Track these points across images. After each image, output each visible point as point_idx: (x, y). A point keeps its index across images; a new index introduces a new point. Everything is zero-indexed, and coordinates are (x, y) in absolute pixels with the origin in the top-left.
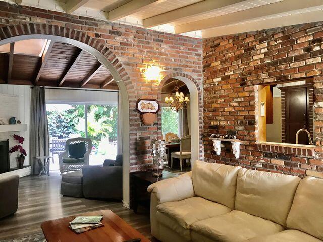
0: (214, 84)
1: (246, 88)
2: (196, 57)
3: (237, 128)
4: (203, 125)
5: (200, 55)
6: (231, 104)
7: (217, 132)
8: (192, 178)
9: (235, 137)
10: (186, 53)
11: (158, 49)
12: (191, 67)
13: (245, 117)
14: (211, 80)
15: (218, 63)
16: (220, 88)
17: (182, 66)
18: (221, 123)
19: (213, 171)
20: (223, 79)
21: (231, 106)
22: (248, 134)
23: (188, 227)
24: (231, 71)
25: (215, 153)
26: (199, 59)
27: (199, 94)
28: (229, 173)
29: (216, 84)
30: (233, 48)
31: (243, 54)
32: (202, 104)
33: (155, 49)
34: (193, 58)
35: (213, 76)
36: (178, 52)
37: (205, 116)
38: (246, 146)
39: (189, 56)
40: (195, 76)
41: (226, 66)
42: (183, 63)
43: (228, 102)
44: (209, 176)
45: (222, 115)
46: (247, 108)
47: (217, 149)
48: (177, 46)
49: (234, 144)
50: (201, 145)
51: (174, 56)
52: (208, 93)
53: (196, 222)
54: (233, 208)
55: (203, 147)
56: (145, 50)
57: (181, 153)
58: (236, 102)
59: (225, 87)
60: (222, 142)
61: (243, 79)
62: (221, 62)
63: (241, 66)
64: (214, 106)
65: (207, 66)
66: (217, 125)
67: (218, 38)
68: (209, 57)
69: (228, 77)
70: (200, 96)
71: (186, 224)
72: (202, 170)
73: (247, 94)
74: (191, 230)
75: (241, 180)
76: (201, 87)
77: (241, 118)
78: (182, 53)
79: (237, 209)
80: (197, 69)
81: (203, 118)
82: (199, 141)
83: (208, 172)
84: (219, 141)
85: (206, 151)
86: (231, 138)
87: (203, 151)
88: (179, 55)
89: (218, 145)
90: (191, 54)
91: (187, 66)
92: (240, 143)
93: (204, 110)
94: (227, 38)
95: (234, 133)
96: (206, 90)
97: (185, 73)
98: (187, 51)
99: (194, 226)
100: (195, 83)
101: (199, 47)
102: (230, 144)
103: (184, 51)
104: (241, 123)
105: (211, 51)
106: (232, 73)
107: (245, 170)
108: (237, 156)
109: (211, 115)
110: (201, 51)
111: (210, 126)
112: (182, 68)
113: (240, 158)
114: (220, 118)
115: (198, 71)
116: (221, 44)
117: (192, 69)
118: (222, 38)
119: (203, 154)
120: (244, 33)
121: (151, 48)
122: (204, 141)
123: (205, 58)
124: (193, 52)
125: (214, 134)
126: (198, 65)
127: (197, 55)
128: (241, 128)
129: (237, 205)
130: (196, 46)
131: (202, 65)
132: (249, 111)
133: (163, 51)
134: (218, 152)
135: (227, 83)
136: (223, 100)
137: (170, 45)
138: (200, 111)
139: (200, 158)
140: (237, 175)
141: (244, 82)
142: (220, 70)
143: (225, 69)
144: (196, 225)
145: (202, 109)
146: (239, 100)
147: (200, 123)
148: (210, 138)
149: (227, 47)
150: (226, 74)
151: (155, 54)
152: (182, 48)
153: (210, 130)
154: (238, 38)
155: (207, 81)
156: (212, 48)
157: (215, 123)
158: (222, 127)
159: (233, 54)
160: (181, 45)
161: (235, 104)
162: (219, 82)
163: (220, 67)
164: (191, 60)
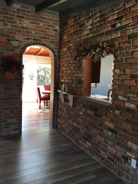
2: (54, 32)
3: (72, 85)
5: (57, 31)
6: (70, 67)
10: (45, 28)
11: (20, 23)
12: (49, 39)
15: (66, 37)
17: (42, 38)
18: (65, 81)
21: (70, 69)
24: (72, 43)
25: (61, 101)
26: (56, 34)
30: (74, 25)
31: (79, 30)
33: (18, 23)
34: (51, 32)
35: (64, 47)
36: (38, 27)
38: (76, 98)
39: (47, 30)
41: (70, 39)
42: (42, 36)
48: (37, 22)
49: (69, 96)
51: (34, 30)
52: (61, 59)
56: (9, 24)
58: (73, 67)
63: (77, 39)
64: (63, 68)
65: (61, 39)
69: (70, 47)
76: (57, 54)
77: (75, 78)
78: (42, 28)
80: (55, 41)
88: (39, 29)
90: (50, 29)
91: (45, 38)
92: (73, 96)
94: (71, 17)
97: (44, 43)
98: (47, 27)
100: (52, 51)
101: (56, 24)
103: (43, 27)
105: (63, 28)
109: (61, 75)
110: (57, 28)
111: (60, 83)
115: (55, 43)
116: (68, 22)
117: (50, 40)
121: (14, 23)
123: (60, 33)
126: (55, 38)
127: (54, 30)
130: (54, 24)
131: (58, 38)
132: (79, 74)
133: (24, 25)
135: (70, 52)
136: (67, 64)
137: (32, 21)
143: (69, 42)
145: (58, 70)
149: (71, 24)
150: (69, 45)
151: (17, 27)
152: (41, 24)
155: (61, 50)
156: (64, 25)
159: (74, 29)
160: (41, 22)
162: (66, 51)
163: (67, 40)
164: (49, 33)
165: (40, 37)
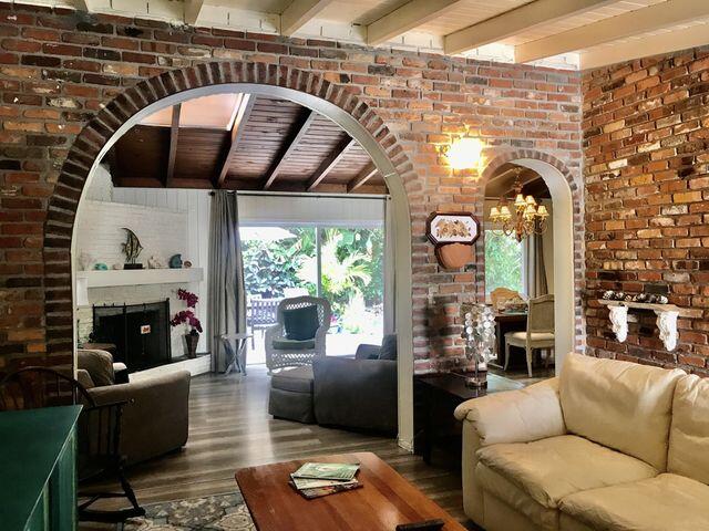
0: (612, 176)
1: (693, 181)
2: (566, 114)
3: (669, 277)
4: (583, 270)
5: (575, 109)
6: (654, 220)
7: (619, 288)
8: (558, 393)
9: (664, 299)
10: (541, 105)
11: (475, 100)
12: (554, 137)
13: (691, 252)
14: (602, 167)
15: (620, 124)
16: (627, 184)
17: (533, 135)
18: (628, 265)
19: (610, 378)
20: (632, 162)
21: (654, 226)
22: (700, 291)
23: (552, 504)
24: (653, 142)
25: (613, 336)
26: (572, 119)
27: (574, 198)
28: (653, 383)
29: (616, 173)
30: (659, 88)
31: (687, 100)
32: (582, 223)
33: (470, 99)
34: (559, 115)
35: (608, 156)
36: (524, 105)
37: (588, 250)
38: (694, 321)
39: (548, 112)
40: (565, 157)
41: (641, 132)
42: (535, 129)
43: (646, 216)
44: (601, 389)
45: (631, 248)
46: (697, 231)
47: (619, 327)
48: (520, 90)
49: (663, 316)
50: (579, 317)
51: (514, 114)
52: (597, 196)
53: (572, 493)
54: (664, 468)
55: (584, 323)
56: (448, 104)
57: (529, 335)
58: (668, 216)
59: (638, 180)
60: (631, 311)
61: (686, 161)
62: (628, 123)
63: (682, 128)
64: (610, 226)
65: (592, 134)
66: (619, 270)
67: (620, 67)
68: (597, 111)
69: (647, 156)
70: (578, 204)
71: (548, 498)
72: (582, 375)
73: (696, 197)
74: (559, 510)
75: (685, 403)
76: (580, 182)
77: (681, 254)
78: (533, 105)
79: (675, 472)
80: (570, 141)
81: (583, 255)
82: (573, 308)
83: (598, 379)
84: (625, 309)
85: (590, 330)
86: (654, 302)
87: (584, 331)
88: (524, 110)
89: (620, 318)
90: (554, 107)
91: (544, 135)
92: (677, 314)
93: (588, 237)
94: (644, 64)
95: (664, 290)
96: (591, 188)
97: (541, 151)
98: (545, 101)
99: (567, 504)
100: (565, 173)
101: (573, 90)
102: (652, 315)
103: (538, 102)
104: (682, 265)
105: (604, 99)
106: (657, 146)
107: (695, 378)
108: (671, 343)
109: (603, 246)
110: (577, 100)
111: (600, 274)
112: (533, 139)
113: (679, 350)
114: (626, 255)
115: (570, 147)
116: (629, 81)
117: (556, 141)
118: (631, 65)
119: (583, 337)
120: (689, 50)
121: (461, 99)
122: (586, 308)
123: (587, 115)
124: (559, 103)
125: (610, 293)
126: (570, 132)
127: (568, 109)
128: (679, 278)
129: (674, 461)
130: (566, 89)
131: (581, 132)
132: (701, 237)
133: (488, 103)
134: (622, 335)
135: (645, 171)
136: (633, 212)
137: (505, 90)
138: (577, 238)
139: (578, 348)
140: (674, 390)
141: (687, 167)
142: (626, 141)
143: (639, 139)
144: (571, 502)
145: (582, 234)
146: (675, 211)
147: (578, 265)
148: (601, 302)
149: (644, 86)
150: (641, 150)
151: (469, 110)
152: (531, 95)
153: (601, 284)
154: (672, 62)
155: (594, 169)
156: (604, 90)
157: (614, 267)
158: (632, 276)
159: (659, 101)
160: (531, 88)
161: (665, 221)
162: (623, 170)
163: (627, 133)
164: (554, 120)
165: (529, 134)
